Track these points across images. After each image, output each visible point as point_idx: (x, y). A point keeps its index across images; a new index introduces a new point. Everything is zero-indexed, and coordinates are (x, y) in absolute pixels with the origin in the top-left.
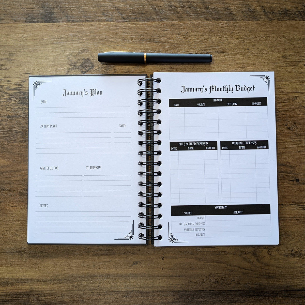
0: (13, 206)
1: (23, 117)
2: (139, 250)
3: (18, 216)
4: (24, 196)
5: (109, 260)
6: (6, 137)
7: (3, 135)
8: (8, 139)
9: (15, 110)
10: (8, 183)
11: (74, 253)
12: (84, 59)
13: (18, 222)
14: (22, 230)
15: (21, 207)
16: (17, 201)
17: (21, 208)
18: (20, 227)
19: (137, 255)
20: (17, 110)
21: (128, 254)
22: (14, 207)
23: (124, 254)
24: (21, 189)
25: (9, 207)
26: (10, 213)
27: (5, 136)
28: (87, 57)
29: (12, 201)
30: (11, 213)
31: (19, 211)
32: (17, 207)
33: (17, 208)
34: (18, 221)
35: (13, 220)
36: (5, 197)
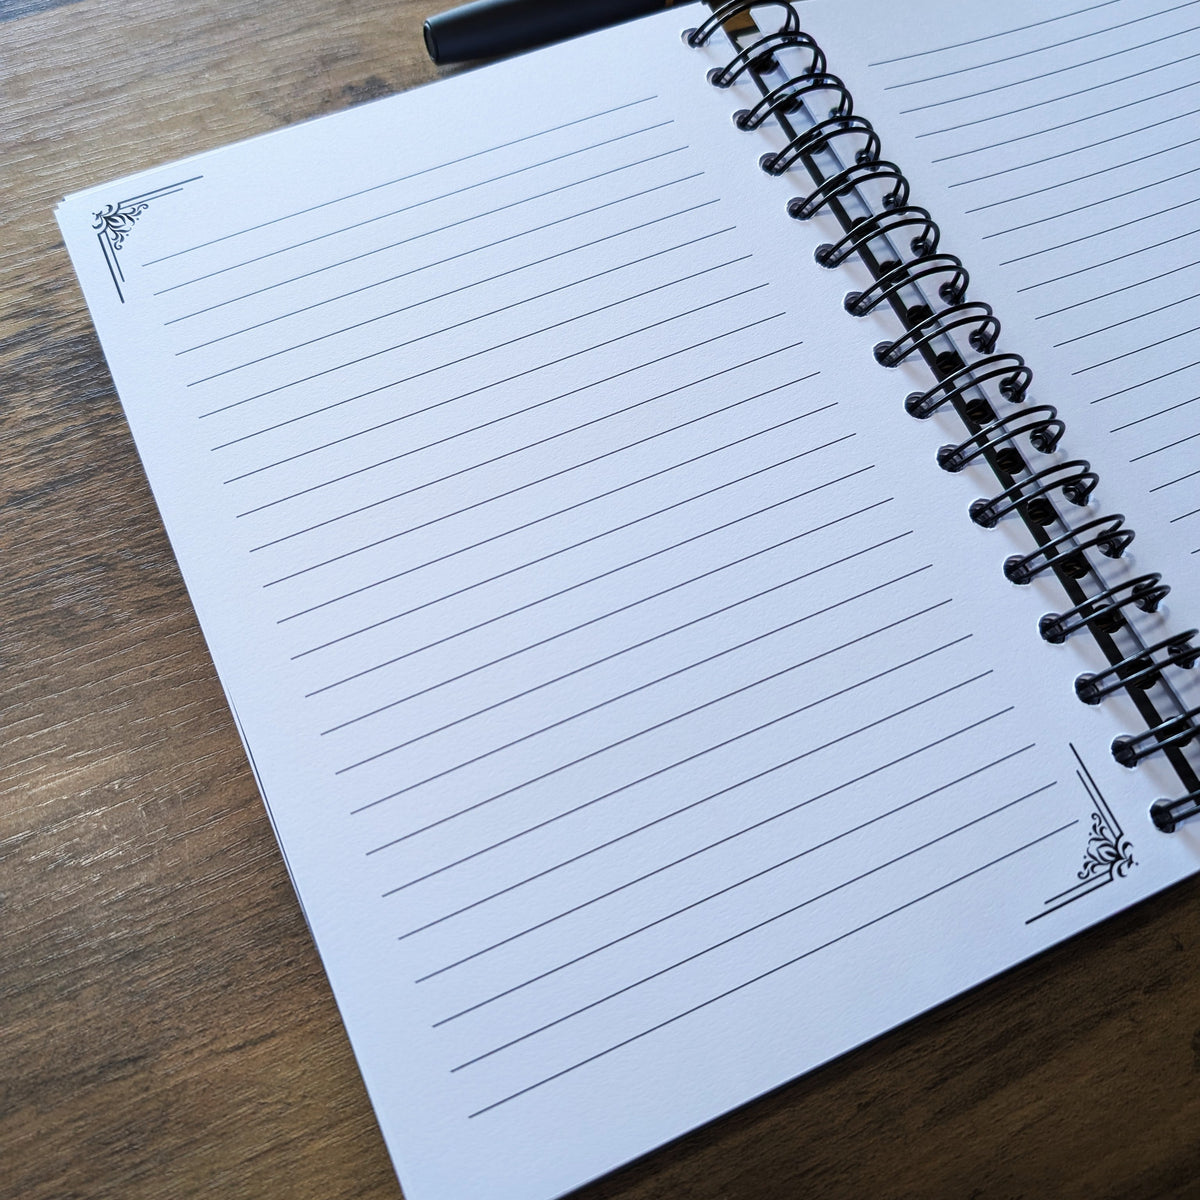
0: (244, 1046)
1: (109, 471)
2: (1180, 947)
3: (304, 1097)
4: (296, 940)
5: (1041, 1102)
6: (42, 616)
7: (16, 618)
8: (58, 626)
9: (48, 449)
10: (156, 902)
11: (802, 1175)
12: (351, 88)
13: (322, 1144)
14: (370, 1188)
15: (302, 1023)
16: (259, 993)
17: (308, 1028)
18: (355, 1173)
19: (1185, 980)
20: (60, 443)
21: (1133, 1004)
22: (254, 1043)
23: (1109, 1014)
24: (259, 899)
25: (216, 1066)
26: (239, 1105)
27: (34, 613)
28: (365, 76)
29: (227, 1012)
30: (249, 1100)
31: (300, 1056)
32: (273, 1035)
33: (274, 1042)
34: (314, 1136)
35: (281, 1147)
36: (162, 1004)
